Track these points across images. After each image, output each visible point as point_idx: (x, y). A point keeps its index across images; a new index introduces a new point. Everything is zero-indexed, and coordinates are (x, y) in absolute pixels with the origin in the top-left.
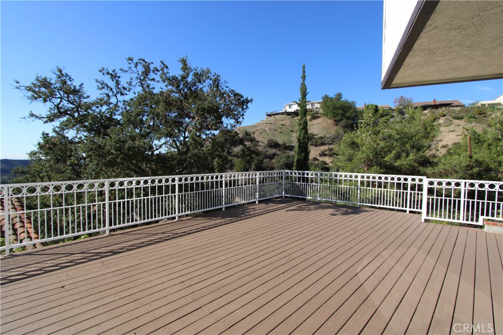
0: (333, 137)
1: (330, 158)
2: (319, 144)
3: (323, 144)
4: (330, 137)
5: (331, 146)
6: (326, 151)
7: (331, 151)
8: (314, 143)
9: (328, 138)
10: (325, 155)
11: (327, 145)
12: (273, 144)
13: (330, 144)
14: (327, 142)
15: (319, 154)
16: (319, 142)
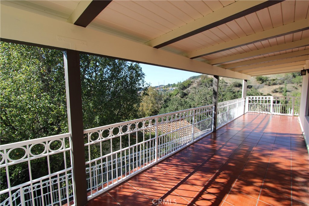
0: (283, 79)
1: (280, 94)
2: (271, 84)
3: (274, 84)
4: (280, 79)
5: (281, 86)
6: (278, 89)
7: (281, 89)
8: (268, 84)
9: (279, 80)
10: (277, 92)
11: (278, 85)
12: (237, 85)
13: (280, 84)
14: (278, 82)
15: (272, 91)
16: (272, 82)
